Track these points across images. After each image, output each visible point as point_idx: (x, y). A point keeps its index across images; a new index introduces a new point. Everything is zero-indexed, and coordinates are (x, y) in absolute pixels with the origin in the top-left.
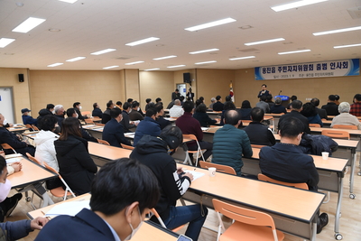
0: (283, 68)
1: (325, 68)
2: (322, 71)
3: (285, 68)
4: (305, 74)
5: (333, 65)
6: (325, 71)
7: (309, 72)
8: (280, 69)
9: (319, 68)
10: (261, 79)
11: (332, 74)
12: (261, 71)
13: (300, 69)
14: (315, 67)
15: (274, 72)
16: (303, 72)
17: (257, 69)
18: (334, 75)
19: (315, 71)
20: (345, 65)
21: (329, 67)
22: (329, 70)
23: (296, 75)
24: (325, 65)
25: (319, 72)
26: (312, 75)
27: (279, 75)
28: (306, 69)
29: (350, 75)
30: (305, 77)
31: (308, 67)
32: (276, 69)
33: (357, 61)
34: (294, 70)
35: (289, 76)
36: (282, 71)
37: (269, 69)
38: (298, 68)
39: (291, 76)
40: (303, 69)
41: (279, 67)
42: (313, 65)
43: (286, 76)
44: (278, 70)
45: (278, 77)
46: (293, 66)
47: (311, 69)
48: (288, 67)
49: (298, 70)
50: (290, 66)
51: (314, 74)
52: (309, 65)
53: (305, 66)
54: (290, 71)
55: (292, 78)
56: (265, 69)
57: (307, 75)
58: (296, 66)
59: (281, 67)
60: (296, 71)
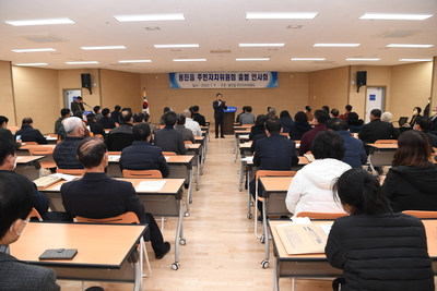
0: (203, 76)
1: (247, 79)
2: (244, 82)
3: (205, 76)
4: (227, 84)
5: (254, 76)
6: (247, 82)
7: (231, 82)
8: (200, 77)
9: (241, 79)
10: (177, 87)
11: (253, 85)
12: (177, 78)
13: (222, 78)
14: (237, 78)
15: (192, 79)
16: (225, 82)
17: (172, 75)
18: (256, 87)
19: (237, 81)
20: (265, 77)
21: (250, 77)
22: (250, 81)
23: (218, 84)
24: (247, 76)
25: (241, 82)
26: (235, 85)
27: (199, 84)
28: (228, 79)
29: (270, 86)
30: (227, 87)
31: (230, 77)
32: (196, 77)
33: (275, 75)
34: (216, 78)
35: (210, 85)
36: (202, 80)
37: (187, 76)
38: (219, 77)
39: (213, 85)
40: (225, 79)
41: (198, 75)
42: (235, 74)
43: (207, 85)
44: (198, 78)
45: (197, 85)
46: (214, 74)
47: (234, 79)
48: (209, 75)
49: (220, 79)
50: (211, 74)
51: (237, 85)
52: (231, 75)
53: (227, 75)
54: (211, 79)
55: (213, 87)
56: (182, 75)
57: (229, 85)
58: (218, 75)
59: (201, 75)
60: (218, 80)
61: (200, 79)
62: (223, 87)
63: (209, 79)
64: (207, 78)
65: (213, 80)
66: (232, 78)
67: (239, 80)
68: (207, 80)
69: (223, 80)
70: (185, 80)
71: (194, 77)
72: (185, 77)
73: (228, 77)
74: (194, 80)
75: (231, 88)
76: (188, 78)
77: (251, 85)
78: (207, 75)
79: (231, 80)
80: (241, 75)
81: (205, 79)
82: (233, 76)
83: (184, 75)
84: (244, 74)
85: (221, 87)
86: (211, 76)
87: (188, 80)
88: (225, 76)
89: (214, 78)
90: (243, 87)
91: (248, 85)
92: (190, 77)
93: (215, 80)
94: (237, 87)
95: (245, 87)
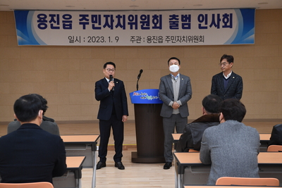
0: (92, 19)
1: (187, 26)
2: (180, 32)
3: (96, 19)
4: (144, 36)
5: (203, 18)
6: (186, 33)
8: (84, 21)
9: (174, 25)
10: (33, 43)
11: (202, 39)
12: (34, 22)
13: (133, 24)
14: (166, 22)
15: (68, 25)
16: (140, 32)
18: (205, 43)
19: (166, 31)
20: (227, 20)
21: (194, 22)
22: (194, 31)
23: (124, 37)
24: (187, 18)
25: (174, 33)
26: (160, 40)
27: (83, 35)
28: (145, 24)
29: (238, 42)
31: (149, 20)
32: (75, 20)
33: (249, 15)
34: (119, 24)
35: (106, 39)
36: (89, 27)
37: (55, 18)
38: (127, 21)
39: (113, 39)
40: (139, 25)
41: (80, 16)
42: (161, 16)
43: (101, 39)
44: (80, 23)
45: (78, 39)
46: (115, 14)
47: (158, 25)
48: (104, 16)
49: (128, 26)
50: (109, 16)
51: (164, 38)
52: (153, 17)
53: (143, 18)
54: (109, 26)
55: (114, 43)
56: (46, 16)
57: (149, 40)
58: (124, 16)
59: (87, 16)
60: (124, 28)
61: (84, 24)
62: (135, 44)
63: (104, 26)
64: (100, 24)
65: (112, 28)
66: (155, 24)
67: (171, 28)
68: (100, 28)
69: (136, 28)
70: (52, 27)
71: (71, 22)
72: (52, 20)
73: (146, 22)
74: (71, 28)
75: (152, 44)
76: (58, 24)
77: (196, 38)
78: (100, 16)
79: (153, 28)
80: (174, 17)
81: (96, 25)
82: (158, 19)
83: (48, 16)
84: (179, 14)
85: (131, 44)
86: (109, 19)
87: (58, 28)
88: (139, 20)
89: (115, 23)
90: (178, 44)
91: (190, 39)
92: (63, 22)
93: (117, 27)
94: (165, 43)
95: (184, 44)
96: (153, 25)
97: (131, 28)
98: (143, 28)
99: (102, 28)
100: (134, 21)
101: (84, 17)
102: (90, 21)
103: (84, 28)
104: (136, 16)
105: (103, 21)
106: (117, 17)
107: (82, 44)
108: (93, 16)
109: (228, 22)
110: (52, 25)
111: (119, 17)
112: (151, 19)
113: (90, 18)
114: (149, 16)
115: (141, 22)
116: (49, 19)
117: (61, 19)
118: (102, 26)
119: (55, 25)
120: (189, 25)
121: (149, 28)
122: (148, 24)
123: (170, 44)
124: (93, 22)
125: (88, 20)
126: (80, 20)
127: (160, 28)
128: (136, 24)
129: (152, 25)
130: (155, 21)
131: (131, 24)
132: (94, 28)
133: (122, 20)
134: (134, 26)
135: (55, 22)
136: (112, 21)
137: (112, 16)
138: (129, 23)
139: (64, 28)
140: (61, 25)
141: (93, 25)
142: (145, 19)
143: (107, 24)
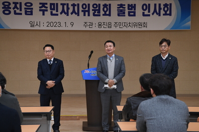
0: (50, 7)
1: (132, 14)
2: (127, 19)
3: (54, 6)
4: (95, 22)
5: (146, 7)
6: (132, 19)
7: (102, 19)
8: (43, 8)
9: (121, 13)
11: (145, 25)
13: (86, 11)
14: (114, 11)
15: (29, 12)
16: (92, 18)
19: (114, 18)
21: (139, 11)
22: (139, 18)
23: (78, 22)
24: (132, 7)
26: (110, 25)
28: (97, 12)
30: (95, 28)
31: (100, 9)
32: (36, 8)
34: (74, 12)
35: (63, 24)
36: (48, 13)
37: (18, 6)
38: (81, 9)
39: (68, 24)
40: (91, 12)
41: (40, 4)
42: (110, 5)
43: (58, 24)
44: (40, 10)
45: (38, 24)
46: (70, 3)
47: (108, 13)
48: (61, 4)
49: (81, 14)
50: (65, 4)
51: (113, 24)
52: (103, 5)
53: (95, 6)
54: (65, 13)
55: (70, 28)
56: (10, 4)
57: (100, 25)
58: (78, 4)
59: (46, 4)
60: (78, 15)
61: (44, 11)
62: (88, 29)
63: (61, 13)
64: (57, 11)
65: (68, 15)
66: (105, 12)
67: (119, 15)
68: (57, 15)
69: (89, 15)
70: (15, 13)
71: (32, 9)
72: (15, 7)
73: (97, 10)
74: (32, 14)
75: (102, 29)
76: (21, 10)
77: (140, 24)
78: (57, 4)
79: (103, 15)
80: (121, 6)
81: (54, 12)
82: (107, 7)
83: (12, 3)
84: (126, 3)
85: (84, 29)
86: (65, 7)
87: (21, 14)
88: (91, 8)
89: (71, 11)
90: (125, 29)
91: (135, 25)
92: (25, 8)
93: (72, 14)
94: (113, 28)
95: (129, 29)
96: (104, 13)
97: (85, 15)
98: (94, 15)
99: (59, 14)
100: (87, 9)
101: (43, 5)
102: (49, 9)
103: (44, 14)
104: (89, 5)
105: (60, 8)
106: (72, 5)
107: (42, 28)
108: (51, 4)
109: (167, 10)
110: (15, 11)
111: (74, 5)
112: (102, 7)
113: (48, 6)
114: (99, 5)
115: (93, 10)
116: (12, 6)
117: (23, 7)
118: (59, 13)
119: (18, 11)
120: (134, 13)
121: (99, 15)
122: (99, 12)
123: (118, 29)
124: (51, 9)
125: (47, 8)
126: (40, 7)
127: (109, 15)
128: (88, 11)
129: (102, 12)
130: (105, 9)
131: (84, 12)
132: (52, 14)
133: (76, 8)
134: (87, 13)
135: (18, 9)
136: (68, 9)
137: (68, 4)
138: (82, 11)
139: (26, 14)
140: (23, 12)
141: (51, 12)
142: (96, 7)
143: (63, 11)
